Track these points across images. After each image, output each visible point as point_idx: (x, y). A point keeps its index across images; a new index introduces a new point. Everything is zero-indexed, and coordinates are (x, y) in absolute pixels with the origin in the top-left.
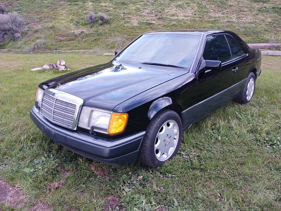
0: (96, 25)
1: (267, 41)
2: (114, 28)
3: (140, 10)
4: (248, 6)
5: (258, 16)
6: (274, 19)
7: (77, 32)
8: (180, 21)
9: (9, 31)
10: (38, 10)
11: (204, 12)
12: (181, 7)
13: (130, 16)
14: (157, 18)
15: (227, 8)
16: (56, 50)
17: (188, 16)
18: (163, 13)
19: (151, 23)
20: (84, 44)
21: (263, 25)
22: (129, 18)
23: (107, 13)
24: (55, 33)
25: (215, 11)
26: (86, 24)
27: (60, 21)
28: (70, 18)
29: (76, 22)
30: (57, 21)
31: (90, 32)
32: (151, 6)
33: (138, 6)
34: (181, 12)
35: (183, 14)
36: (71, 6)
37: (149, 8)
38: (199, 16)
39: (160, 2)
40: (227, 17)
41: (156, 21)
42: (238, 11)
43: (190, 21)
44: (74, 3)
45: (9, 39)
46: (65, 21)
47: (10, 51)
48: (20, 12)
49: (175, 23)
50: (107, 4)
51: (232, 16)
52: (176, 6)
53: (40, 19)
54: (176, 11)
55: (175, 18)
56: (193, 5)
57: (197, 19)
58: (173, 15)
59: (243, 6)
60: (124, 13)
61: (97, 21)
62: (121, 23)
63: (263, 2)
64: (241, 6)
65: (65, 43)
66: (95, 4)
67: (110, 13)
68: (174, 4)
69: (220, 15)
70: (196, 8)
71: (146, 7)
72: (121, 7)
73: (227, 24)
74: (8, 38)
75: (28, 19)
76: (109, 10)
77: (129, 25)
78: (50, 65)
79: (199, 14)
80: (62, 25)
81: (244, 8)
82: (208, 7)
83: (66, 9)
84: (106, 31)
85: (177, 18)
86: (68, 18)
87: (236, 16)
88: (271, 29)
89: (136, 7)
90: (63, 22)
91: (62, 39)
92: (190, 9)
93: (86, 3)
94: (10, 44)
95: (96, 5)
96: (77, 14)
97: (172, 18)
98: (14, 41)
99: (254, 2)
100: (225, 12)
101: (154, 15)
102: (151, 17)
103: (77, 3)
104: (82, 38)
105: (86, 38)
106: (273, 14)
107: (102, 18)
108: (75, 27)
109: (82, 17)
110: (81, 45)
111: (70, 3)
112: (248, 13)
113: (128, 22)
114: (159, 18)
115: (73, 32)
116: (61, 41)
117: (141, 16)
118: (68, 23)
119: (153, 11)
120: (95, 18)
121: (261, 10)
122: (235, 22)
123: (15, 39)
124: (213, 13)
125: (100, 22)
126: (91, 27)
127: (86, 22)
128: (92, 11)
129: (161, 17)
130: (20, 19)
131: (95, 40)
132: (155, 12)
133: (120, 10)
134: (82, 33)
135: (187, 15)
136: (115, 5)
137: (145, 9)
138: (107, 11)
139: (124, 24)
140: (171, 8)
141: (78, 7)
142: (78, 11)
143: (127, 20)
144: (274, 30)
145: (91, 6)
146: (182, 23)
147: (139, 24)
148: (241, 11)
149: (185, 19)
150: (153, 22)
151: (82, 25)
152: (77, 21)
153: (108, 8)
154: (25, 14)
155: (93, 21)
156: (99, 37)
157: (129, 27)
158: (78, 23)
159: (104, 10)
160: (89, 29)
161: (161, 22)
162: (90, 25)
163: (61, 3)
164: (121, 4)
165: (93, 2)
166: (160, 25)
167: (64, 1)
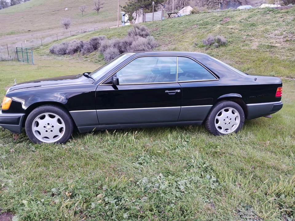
0: (212, 47)
2: (229, 50)
3: (269, 32)
10: (173, 34)
13: (253, 38)
14: (285, 40)
19: (273, 46)
22: (251, 40)
23: (230, 35)
26: (203, 46)
27: (183, 43)
30: (181, 43)
32: (285, 27)
33: (268, 27)
36: (200, 29)
37: (280, 29)
41: (282, 44)
44: (204, 26)
46: (187, 43)
50: (234, 26)
53: (170, 42)
60: (248, 35)
61: (214, 43)
62: (240, 45)
71: (277, 28)
72: (248, 29)
75: (162, 42)
77: (246, 48)
80: (183, 47)
83: (194, 33)
84: (219, 53)
86: (192, 41)
89: (265, 28)
93: (214, 26)
96: (201, 37)
101: (282, 37)
102: (278, 39)
103: (207, 26)
107: (219, 41)
108: (193, 49)
111: (201, 27)
113: (247, 45)
114: (287, 40)
117: (267, 38)
119: (284, 33)
120: (212, 40)
125: (217, 44)
126: (207, 49)
129: (289, 39)
132: (286, 33)
133: (245, 31)
136: (243, 27)
137: (276, 30)
138: (231, 34)
139: (241, 47)
141: (206, 30)
142: (203, 34)
143: (246, 42)
147: (258, 47)
150: (276, 45)
151: (200, 47)
153: (233, 30)
154: (162, 37)
155: (209, 44)
157: (245, 50)
158: (196, 45)
159: (228, 32)
160: (204, 51)
161: (287, 45)
162: (206, 47)
163: (193, 27)
164: (250, 25)
165: (222, 24)
166: (284, 48)
167: (197, 24)
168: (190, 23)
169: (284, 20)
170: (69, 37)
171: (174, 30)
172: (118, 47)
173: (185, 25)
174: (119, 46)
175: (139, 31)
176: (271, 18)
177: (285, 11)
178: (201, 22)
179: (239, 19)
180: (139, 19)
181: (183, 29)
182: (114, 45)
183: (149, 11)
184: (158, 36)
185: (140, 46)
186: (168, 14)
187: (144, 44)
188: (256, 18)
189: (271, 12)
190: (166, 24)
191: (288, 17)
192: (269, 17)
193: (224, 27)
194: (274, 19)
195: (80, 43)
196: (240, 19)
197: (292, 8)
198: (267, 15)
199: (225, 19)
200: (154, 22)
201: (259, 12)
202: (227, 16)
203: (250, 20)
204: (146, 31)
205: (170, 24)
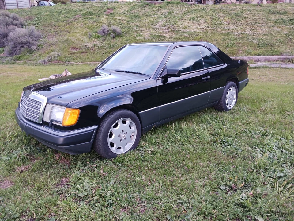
0: (109, 38)
1: (281, 54)
2: (126, 41)
3: (153, 23)
4: (264, 18)
5: (274, 28)
6: (290, 31)
7: (90, 44)
8: (192, 33)
9: (25, 44)
10: (55, 24)
11: (218, 24)
12: (194, 19)
13: (142, 29)
14: (169, 31)
15: (242, 20)
16: (68, 62)
17: (201, 29)
18: (176, 25)
19: (163, 36)
20: (96, 56)
21: (279, 38)
22: (141, 31)
23: (121, 26)
24: (69, 45)
25: (229, 23)
26: (99, 37)
27: (75, 34)
28: (85, 31)
29: (89, 35)
30: (72, 34)
31: (103, 45)
32: (164, 19)
34: (194, 24)
35: (196, 26)
36: (86, 20)
37: (162, 21)
38: (212, 28)
39: (173, 15)
40: (241, 29)
41: (168, 34)
42: (253, 23)
43: (203, 33)
44: (89, 17)
45: (26, 52)
46: (79, 34)
47: (26, 63)
48: (38, 25)
49: (186, 35)
50: (121, 17)
51: (246, 28)
52: (189, 18)
53: (57, 32)
54: (189, 23)
55: (187, 30)
56: (206, 17)
57: (210, 32)
58: (186, 28)
59: (258, 18)
60: (137, 26)
61: (109, 34)
63: (280, 13)
64: (256, 18)
65: (78, 55)
66: (109, 18)
67: (123, 26)
68: (188, 17)
69: (234, 27)
70: (210, 20)
71: (159, 20)
72: (134, 20)
73: (241, 36)
74: (25, 50)
75: (45, 33)
76: (122, 23)
77: (140, 37)
78: (56, 76)
79: (212, 26)
80: (76, 38)
81: (260, 20)
82: (221, 19)
83: (82, 23)
84: (118, 43)
85: (189, 30)
86: (82, 32)
87: (251, 28)
88: (287, 41)
89: (149, 20)
90: (78, 35)
91: (75, 51)
92: (204, 22)
93: (100, 17)
94: (26, 57)
95: (111, 19)
96: (91, 27)
97: (185, 30)
98: (30, 53)
99: (271, 14)
100: (239, 25)
101: (166, 28)
102: (164, 30)
103: (93, 17)
104: (94, 51)
105: (98, 50)
106: (290, 26)
107: (114, 31)
108: (89, 40)
109: (96, 30)
110: (93, 57)
111: (86, 17)
112: (263, 24)
113: (140, 35)
114: (171, 31)
115: (86, 44)
116: (74, 53)
117: (154, 29)
118: (82, 37)
119: (166, 24)
120: (108, 31)
121: (278, 21)
122: (249, 34)
123: (31, 52)
124: (226, 25)
125: (113, 34)
126: (104, 40)
127: (100, 35)
128: (106, 24)
129: (173, 30)
130: (36, 33)
131: (107, 52)
132: (168, 24)
133: (133, 23)
134: (94, 46)
135: (199, 27)
136: (129, 18)
137: (158, 22)
138: (121, 25)
139: (136, 37)
140: (184, 20)
141: (93, 20)
142: (93, 24)
143: (139, 32)
144: (290, 42)
145: (105, 20)
146: (194, 36)
147: (150, 37)
148: (257, 23)
149: (198, 31)
150: (165, 35)
151: (96, 38)
152: (91, 34)
153: (121, 21)
154: (43, 28)
155: (105, 34)
156: (111, 50)
157: (140, 40)
158: (91, 36)
159: (117, 23)
160: (102, 42)
161: (173, 35)
162: (102, 38)
163: (77, 17)
164: (134, 17)
165: (107, 15)
166: (172, 37)
167: (80, 15)
168: (71, 13)
169: (162, 13)
171: (55, 20)
173: (66, 15)
175: (11, 20)
176: (150, 11)
177: (158, 6)
178: (84, 12)
179: (121, 11)
181: (66, 19)
185: (23, 38)
186: (37, 1)
187: (26, 35)
188: (137, 11)
189: (147, 6)
190: (41, 13)
191: (163, 11)
192: (148, 10)
193: (111, 17)
194: (153, 12)
196: (123, 11)
197: (163, 4)
198: (146, 8)
199: (108, 10)
201: (137, 5)
202: (109, 7)
203: (132, 12)
205: (46, 13)
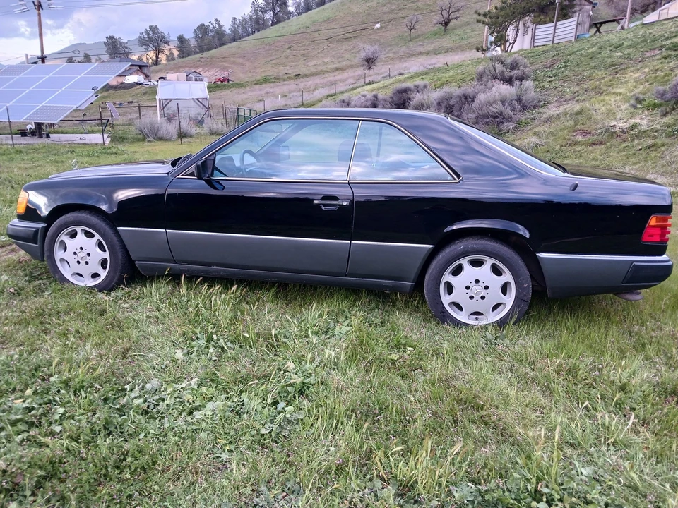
7: (623, 124)
9: (495, 117)
10: (589, 73)
24: (576, 125)
26: (655, 106)
27: (608, 98)
28: (638, 90)
30: (602, 98)
31: (653, 127)
36: (665, 61)
46: (618, 98)
53: (576, 94)
65: (579, 148)
75: (554, 95)
80: (603, 108)
83: (646, 70)
86: (631, 92)
90: (614, 99)
91: (581, 139)
104: (624, 140)
105: (632, 140)
108: (629, 112)
111: (671, 53)
115: (613, 124)
116: (576, 143)
118: (621, 104)
126: (665, 114)
127: (659, 101)
131: (651, 147)
134: (632, 128)
151: (648, 107)
152: (641, 97)
154: (558, 84)
156: (668, 140)
158: (639, 101)
160: (658, 118)
162: (663, 108)
163: (647, 55)
167: (661, 47)
168: (643, 44)
170: (359, 87)
171: (593, 65)
172: (447, 108)
173: (627, 52)
174: (449, 105)
175: (504, 69)
180: (523, 41)
181: (620, 60)
182: (439, 104)
183: (548, 19)
184: (550, 79)
185: (494, 105)
186: (595, 24)
187: (503, 101)
190: (581, 50)
195: (371, 100)
200: (555, 47)
204: (521, 68)
205: (591, 50)
